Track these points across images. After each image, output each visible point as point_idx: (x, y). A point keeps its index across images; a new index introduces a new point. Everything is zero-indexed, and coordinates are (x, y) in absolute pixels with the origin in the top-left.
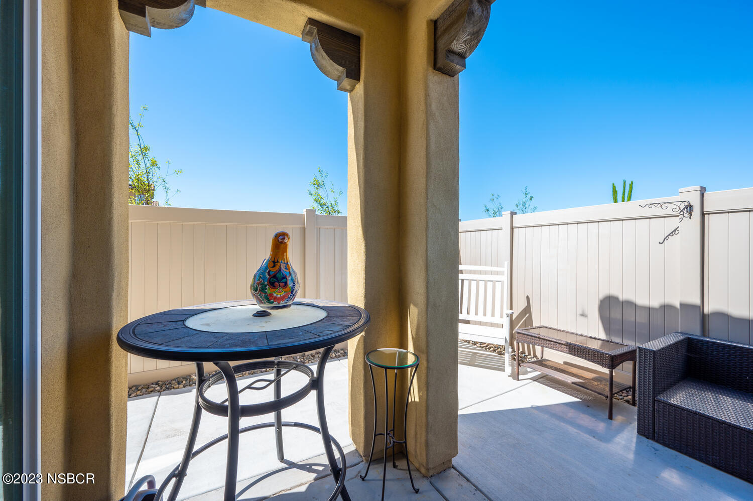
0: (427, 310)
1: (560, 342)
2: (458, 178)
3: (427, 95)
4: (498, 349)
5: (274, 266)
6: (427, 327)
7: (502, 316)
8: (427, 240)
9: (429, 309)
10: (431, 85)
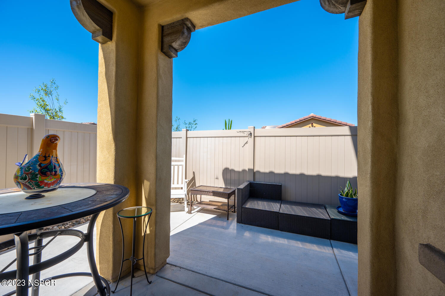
0: (156, 182)
1: (209, 191)
2: (172, 111)
3: (158, 65)
4: (179, 201)
5: (45, 160)
6: (156, 191)
7: (182, 183)
8: (156, 144)
9: (157, 181)
10: (160, 60)
